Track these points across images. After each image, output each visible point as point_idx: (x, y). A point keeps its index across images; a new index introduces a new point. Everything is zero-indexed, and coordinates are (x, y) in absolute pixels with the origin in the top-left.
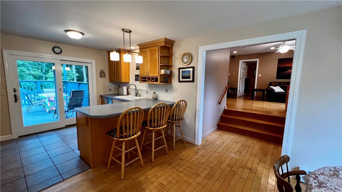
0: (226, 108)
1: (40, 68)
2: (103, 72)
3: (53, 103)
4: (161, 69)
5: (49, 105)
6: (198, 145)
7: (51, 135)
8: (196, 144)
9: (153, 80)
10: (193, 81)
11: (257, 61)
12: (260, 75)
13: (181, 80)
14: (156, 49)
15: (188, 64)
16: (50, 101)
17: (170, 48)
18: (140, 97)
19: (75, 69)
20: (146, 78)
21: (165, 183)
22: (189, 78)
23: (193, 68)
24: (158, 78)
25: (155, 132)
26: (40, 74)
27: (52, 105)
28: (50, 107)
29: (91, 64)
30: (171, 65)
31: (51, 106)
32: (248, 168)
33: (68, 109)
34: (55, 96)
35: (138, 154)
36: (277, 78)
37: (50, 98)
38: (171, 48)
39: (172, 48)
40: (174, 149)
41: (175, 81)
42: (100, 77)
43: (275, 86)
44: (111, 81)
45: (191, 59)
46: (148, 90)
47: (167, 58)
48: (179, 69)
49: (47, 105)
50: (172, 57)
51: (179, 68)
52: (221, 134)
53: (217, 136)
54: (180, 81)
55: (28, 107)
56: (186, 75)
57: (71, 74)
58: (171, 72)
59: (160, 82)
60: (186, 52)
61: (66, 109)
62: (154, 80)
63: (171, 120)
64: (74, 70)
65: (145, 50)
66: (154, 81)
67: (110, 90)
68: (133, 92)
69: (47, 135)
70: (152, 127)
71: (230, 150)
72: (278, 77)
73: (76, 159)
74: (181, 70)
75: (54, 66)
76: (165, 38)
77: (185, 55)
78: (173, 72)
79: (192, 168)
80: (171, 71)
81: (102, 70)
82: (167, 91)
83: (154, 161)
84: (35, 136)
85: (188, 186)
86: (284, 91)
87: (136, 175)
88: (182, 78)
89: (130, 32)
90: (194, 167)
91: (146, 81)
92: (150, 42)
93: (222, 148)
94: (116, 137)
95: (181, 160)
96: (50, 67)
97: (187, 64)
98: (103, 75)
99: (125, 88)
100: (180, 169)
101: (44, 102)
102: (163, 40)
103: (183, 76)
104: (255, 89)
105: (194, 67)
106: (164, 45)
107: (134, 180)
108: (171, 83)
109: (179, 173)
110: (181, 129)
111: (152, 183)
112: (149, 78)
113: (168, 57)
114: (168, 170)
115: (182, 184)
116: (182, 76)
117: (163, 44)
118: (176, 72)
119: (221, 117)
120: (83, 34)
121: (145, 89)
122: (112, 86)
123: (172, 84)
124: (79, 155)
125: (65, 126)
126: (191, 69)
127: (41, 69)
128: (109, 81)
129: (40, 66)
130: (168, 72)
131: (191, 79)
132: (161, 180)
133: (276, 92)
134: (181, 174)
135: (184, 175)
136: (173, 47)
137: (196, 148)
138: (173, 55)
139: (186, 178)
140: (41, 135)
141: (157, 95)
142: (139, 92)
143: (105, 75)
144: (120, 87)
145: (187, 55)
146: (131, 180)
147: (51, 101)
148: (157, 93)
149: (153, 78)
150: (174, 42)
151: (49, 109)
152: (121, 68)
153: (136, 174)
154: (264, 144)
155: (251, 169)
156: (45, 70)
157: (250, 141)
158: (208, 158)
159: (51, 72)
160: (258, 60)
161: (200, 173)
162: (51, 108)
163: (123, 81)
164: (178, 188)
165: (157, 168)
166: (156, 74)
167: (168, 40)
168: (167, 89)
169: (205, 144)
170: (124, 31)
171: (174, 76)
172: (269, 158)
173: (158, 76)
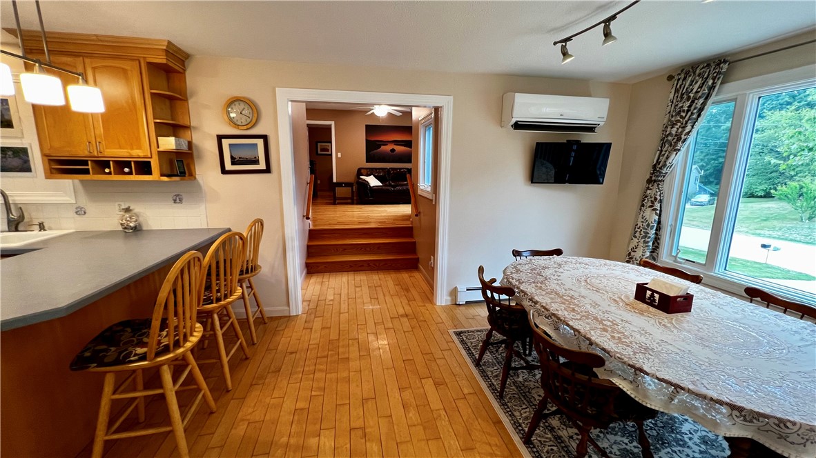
0: (311, 227)
6: (297, 316)
8: (293, 313)
9: (124, 169)
10: (268, 170)
11: (331, 125)
12: (339, 155)
13: (228, 167)
14: (126, 67)
15: (248, 126)
18: (43, 232)
20: (83, 163)
21: (301, 405)
22: (256, 162)
23: (265, 138)
24: (150, 162)
25: (217, 313)
30: (187, 123)
32: (402, 316)
36: (368, 161)
38: (179, 72)
39: (182, 73)
40: (256, 342)
41: (207, 172)
43: (368, 175)
45: (256, 115)
46: (81, 205)
48: (220, 138)
50: (186, 100)
51: (217, 136)
52: (321, 280)
53: (318, 287)
54: (224, 171)
56: (243, 154)
58: (190, 145)
59: (162, 175)
62: (130, 167)
66: (129, 173)
71: (358, 300)
72: (369, 159)
74: (226, 142)
76: (169, 42)
77: (237, 103)
78: (196, 146)
79: (327, 356)
80: (188, 142)
82: (178, 199)
83: (232, 386)
85: (347, 386)
86: (381, 184)
87: (216, 435)
88: (234, 162)
90: (330, 353)
93: (344, 303)
95: (292, 353)
97: (245, 127)
100: (306, 369)
102: (164, 45)
103: (236, 156)
104: (335, 183)
105: (266, 135)
106: (164, 61)
107: (222, 447)
108: (192, 175)
109: (312, 376)
111: (275, 422)
112: (104, 164)
114: (285, 382)
115: (334, 387)
116: (232, 158)
117: (161, 59)
119: (308, 247)
121: (67, 200)
123: (195, 178)
126: (259, 142)
130: (182, 145)
131: (262, 166)
132: (289, 405)
133: (372, 186)
134: (318, 375)
135: (324, 374)
136: (185, 70)
137: (300, 324)
138: (192, 96)
139: (333, 375)
141: (137, 215)
145: (243, 104)
146: (217, 451)
148: (137, 208)
149: (124, 164)
153: (213, 434)
154: (395, 275)
155: (407, 316)
157: (376, 278)
158: (337, 328)
160: (332, 123)
161: (347, 356)
164: (335, 396)
165: (255, 393)
166: (139, 149)
167: (175, 49)
168: (177, 195)
169: (311, 307)
171: (200, 157)
172: (414, 293)
173: (150, 156)
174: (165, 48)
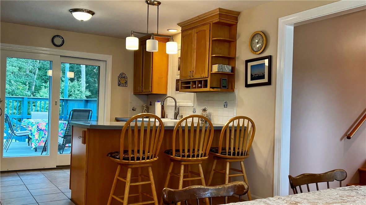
1: (27, 83)
2: (124, 77)
3: (42, 133)
4: (213, 64)
5: (37, 136)
7: (36, 175)
9: (199, 85)
10: (269, 83)
13: (250, 82)
14: (205, 29)
15: (261, 51)
16: (39, 130)
17: (232, 25)
19: (85, 83)
20: (189, 83)
22: (263, 77)
23: (270, 58)
24: (207, 80)
25: (185, 165)
26: (26, 92)
27: (41, 138)
28: (37, 140)
29: (105, 62)
30: (233, 56)
31: (39, 139)
33: (63, 142)
34: (48, 122)
35: (152, 197)
37: (39, 125)
38: (234, 25)
42: (119, 85)
44: (137, 93)
45: (265, 42)
46: (195, 107)
47: (227, 45)
48: (247, 62)
49: (34, 135)
50: (235, 41)
54: (247, 86)
55: (6, 142)
56: (257, 72)
57: (77, 92)
58: (233, 70)
59: (211, 88)
60: (258, 29)
61: (61, 141)
62: (202, 84)
63: (221, 154)
64: (82, 85)
65: (190, 31)
66: (201, 87)
67: (133, 110)
68: (170, 113)
69: (30, 175)
70: (180, 156)
73: (65, 201)
74: (250, 64)
75: (51, 71)
76: (220, 9)
77: (256, 36)
78: (237, 70)
80: (232, 68)
81: (123, 74)
82: (226, 106)
84: (15, 174)
88: (252, 79)
89: (159, 3)
91: (189, 87)
92: (198, 18)
94: (119, 158)
96: (43, 79)
97: (259, 52)
98: (123, 82)
99: (158, 106)
101: (31, 131)
102: (217, 12)
105: (271, 56)
106: (218, 20)
108: (232, 89)
110: (245, 176)
112: (195, 82)
113: (229, 42)
116: (252, 75)
117: (216, 20)
118: (240, 67)
120: (93, 14)
121: (191, 104)
122: (138, 102)
123: (234, 91)
124: (70, 197)
125: (57, 166)
126: (266, 61)
127: (29, 83)
128: (133, 94)
129: (27, 78)
130: (227, 69)
131: (266, 80)
136: (237, 22)
138: (238, 38)
140: (23, 173)
141: (210, 114)
142: (180, 112)
143: (126, 83)
144: (151, 105)
145: (259, 36)
147: (41, 130)
148: (210, 110)
149: (200, 82)
150: (238, 13)
151: (36, 144)
152: (152, 67)
156: (36, 86)
159: (45, 87)
162: (39, 142)
163: (155, 91)
166: (204, 73)
167: (226, 11)
170: (148, 4)
171: (238, 77)
173: (207, 77)
174: (219, 13)
